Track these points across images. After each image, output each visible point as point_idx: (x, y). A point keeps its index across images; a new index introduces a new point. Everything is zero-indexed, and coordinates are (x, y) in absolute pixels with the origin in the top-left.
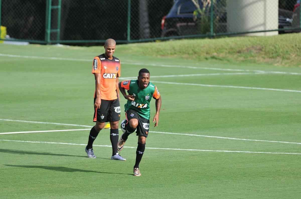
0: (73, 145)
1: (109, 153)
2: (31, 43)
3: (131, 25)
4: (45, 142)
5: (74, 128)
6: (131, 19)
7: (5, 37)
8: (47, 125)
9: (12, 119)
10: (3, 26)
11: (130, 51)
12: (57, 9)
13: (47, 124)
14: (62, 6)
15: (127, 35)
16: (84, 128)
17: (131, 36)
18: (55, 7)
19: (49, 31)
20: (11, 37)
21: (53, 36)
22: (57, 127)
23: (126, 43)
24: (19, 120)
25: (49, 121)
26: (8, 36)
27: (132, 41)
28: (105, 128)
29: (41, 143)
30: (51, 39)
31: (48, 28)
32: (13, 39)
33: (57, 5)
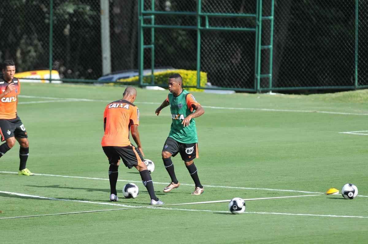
0: (287, 215)
1: (332, 224)
2: (237, 92)
3: (358, 66)
4: (255, 212)
5: (289, 194)
6: (359, 59)
7: (206, 84)
8: (256, 191)
9: (215, 185)
10: (203, 71)
11: (359, 99)
12: (269, 49)
13: (256, 189)
14: (274, 46)
15: (354, 80)
16: (302, 194)
17: (358, 81)
18: (266, 47)
19: (259, 77)
20: (212, 84)
21: (264, 82)
22: (268, 193)
23: (352, 90)
24: (222, 185)
25: (259, 186)
26: (209, 84)
27: (361, 86)
28: (328, 194)
29: (249, 214)
30: (261, 86)
31: (257, 73)
32: (215, 87)
33: (269, 44)
